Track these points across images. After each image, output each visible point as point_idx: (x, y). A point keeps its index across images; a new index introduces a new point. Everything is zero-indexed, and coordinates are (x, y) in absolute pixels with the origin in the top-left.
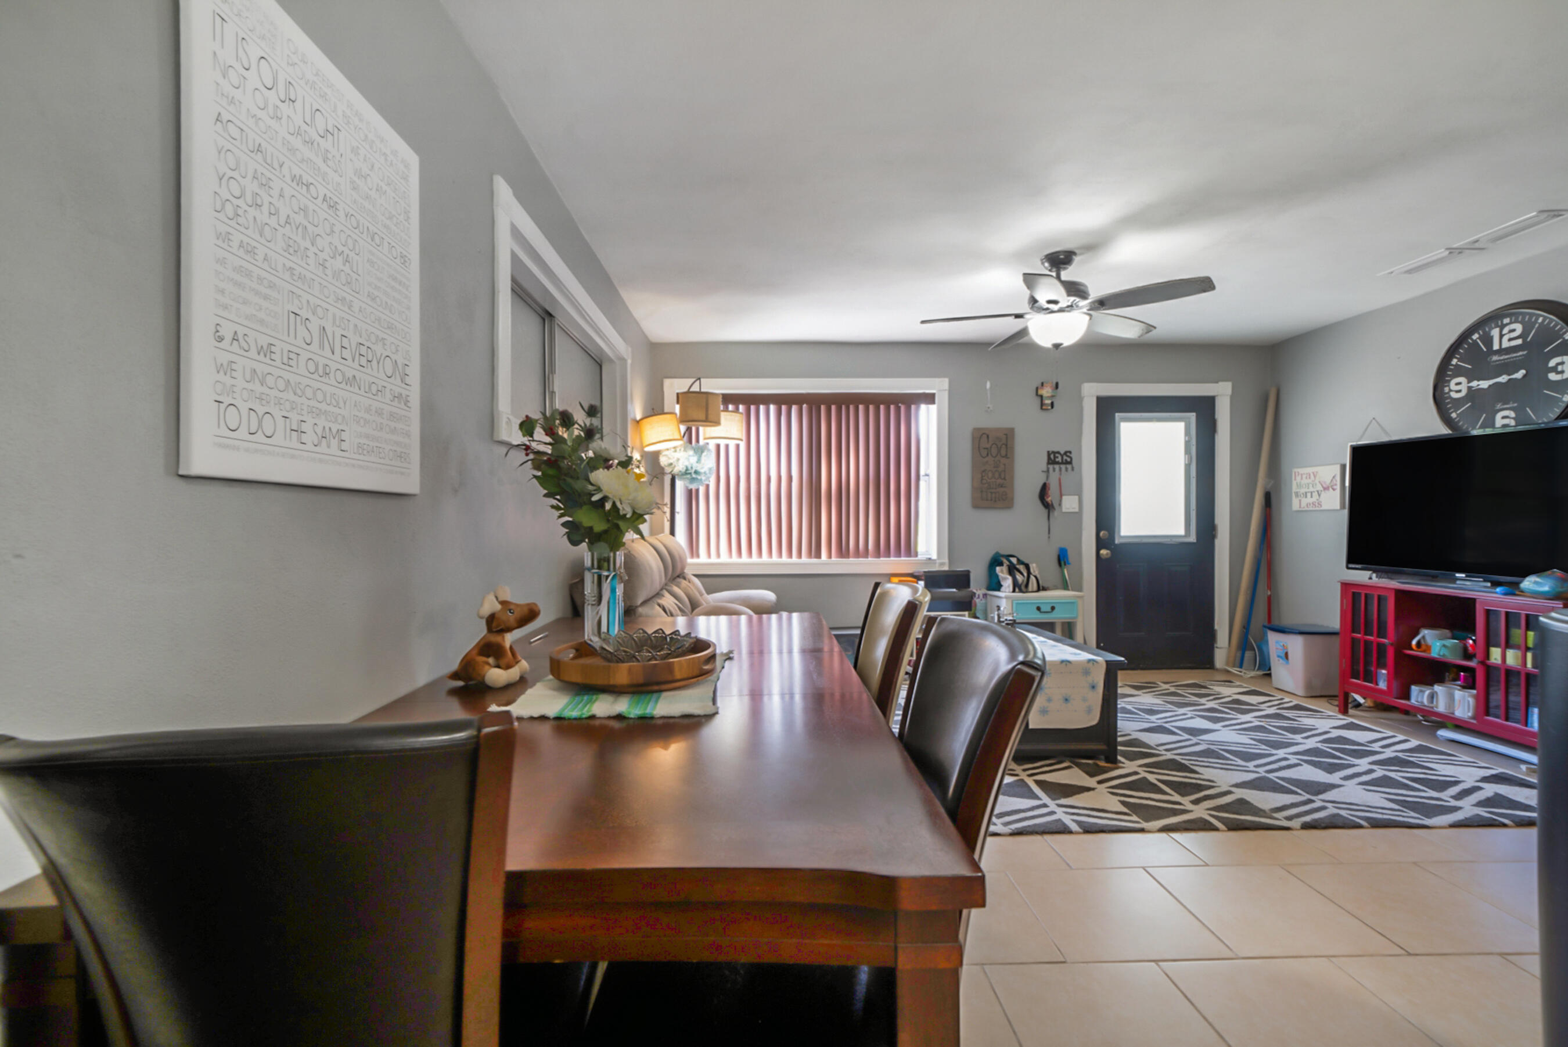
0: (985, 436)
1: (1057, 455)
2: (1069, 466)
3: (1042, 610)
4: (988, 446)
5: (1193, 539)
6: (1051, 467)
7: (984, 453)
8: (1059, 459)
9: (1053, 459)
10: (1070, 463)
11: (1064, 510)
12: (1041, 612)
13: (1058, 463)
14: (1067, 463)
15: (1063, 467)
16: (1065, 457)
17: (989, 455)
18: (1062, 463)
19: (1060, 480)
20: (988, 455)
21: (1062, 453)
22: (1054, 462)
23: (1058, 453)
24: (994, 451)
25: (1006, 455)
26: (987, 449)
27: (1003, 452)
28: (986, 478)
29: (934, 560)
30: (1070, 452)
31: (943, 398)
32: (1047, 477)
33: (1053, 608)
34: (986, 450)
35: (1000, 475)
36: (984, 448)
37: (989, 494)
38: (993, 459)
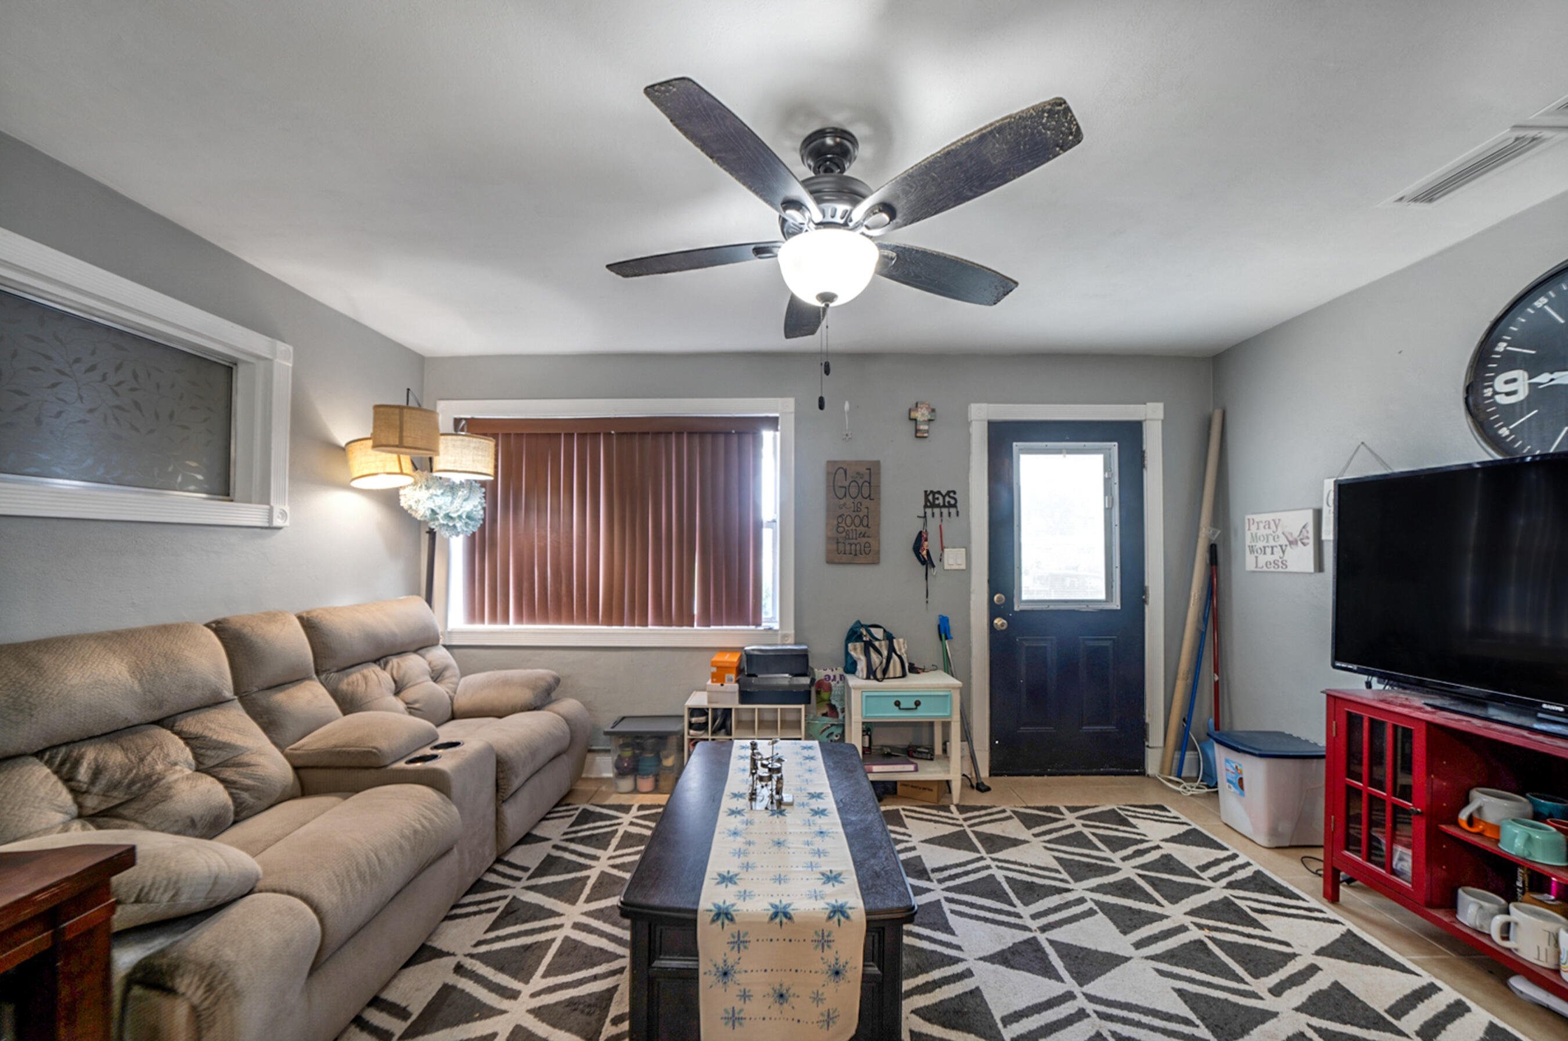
0: (842, 471)
1: (937, 496)
2: (953, 511)
3: (902, 706)
4: (846, 484)
5: (1116, 605)
6: (929, 511)
7: (840, 493)
8: (940, 501)
9: (933, 501)
10: (955, 506)
11: (946, 567)
12: (900, 709)
13: (938, 506)
14: (950, 506)
15: (945, 511)
16: (947, 499)
17: (848, 495)
18: (944, 506)
19: (940, 526)
20: (845, 495)
21: (944, 493)
22: (933, 505)
23: (939, 492)
24: (854, 491)
25: (870, 496)
26: (845, 487)
27: (866, 492)
28: (843, 525)
29: (776, 631)
30: (954, 493)
31: (788, 423)
32: (925, 524)
33: (918, 703)
34: (844, 489)
35: (861, 521)
36: (841, 487)
37: (848, 547)
38: (852, 500)
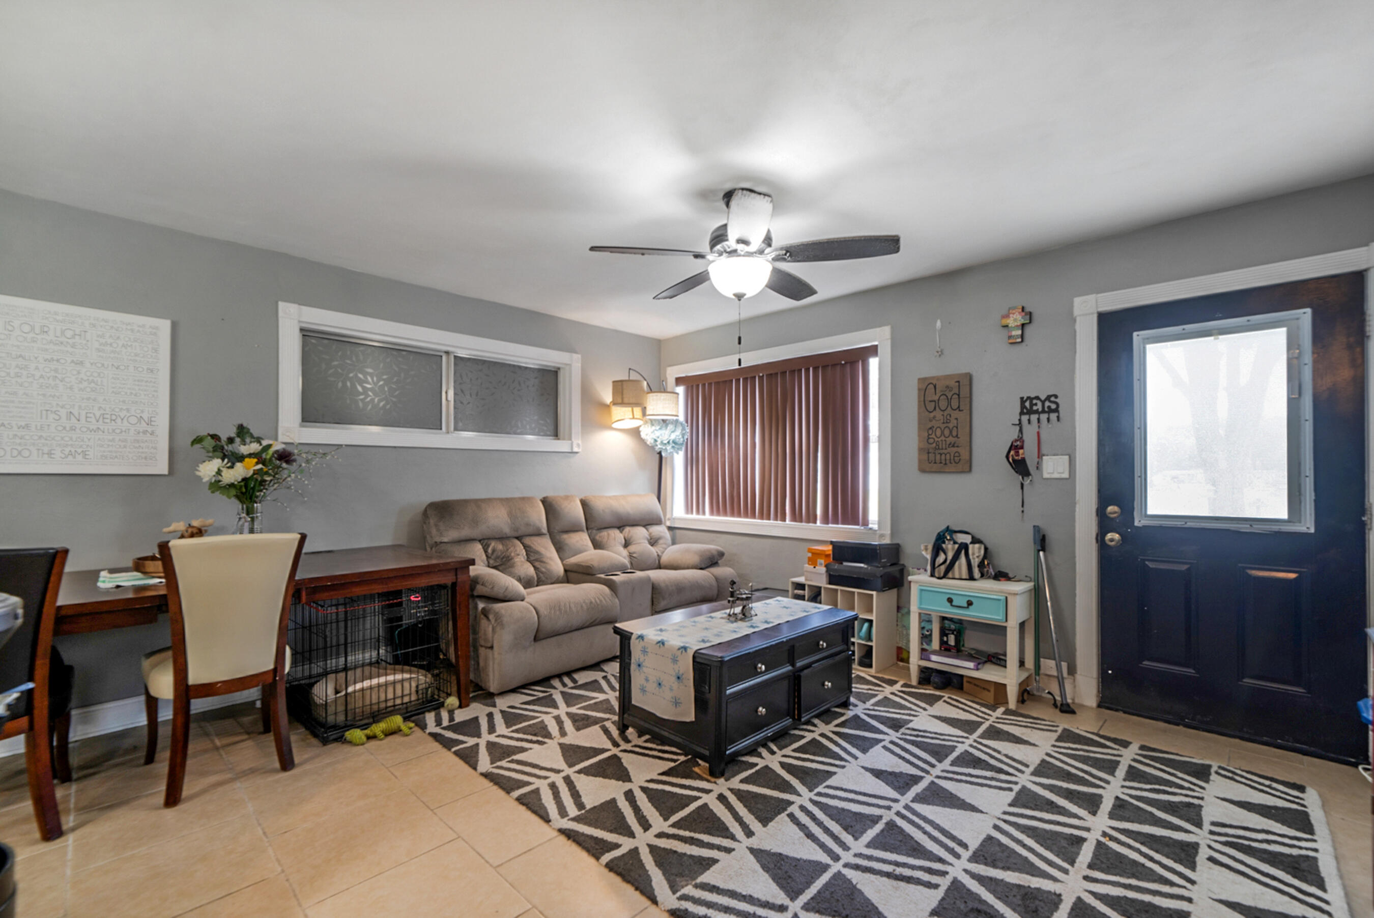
0: (931, 386)
1: (1034, 401)
2: (1053, 416)
3: (954, 603)
4: (936, 398)
5: (1307, 525)
6: (1025, 418)
7: (931, 406)
8: (1039, 407)
9: (1027, 407)
10: (1056, 410)
11: (1046, 475)
12: (952, 605)
13: (1037, 412)
14: (1051, 411)
15: (1044, 417)
16: (1047, 404)
17: (937, 408)
18: (1043, 411)
19: (1038, 433)
20: (935, 408)
21: (1043, 398)
22: (1030, 412)
23: (1037, 398)
24: (943, 404)
25: (959, 407)
26: (935, 401)
27: (955, 404)
28: (933, 436)
29: (876, 531)
30: (1056, 397)
31: (885, 349)
32: (1021, 431)
33: (970, 603)
34: (934, 403)
35: (951, 432)
36: (931, 401)
37: (938, 457)
38: (942, 413)
